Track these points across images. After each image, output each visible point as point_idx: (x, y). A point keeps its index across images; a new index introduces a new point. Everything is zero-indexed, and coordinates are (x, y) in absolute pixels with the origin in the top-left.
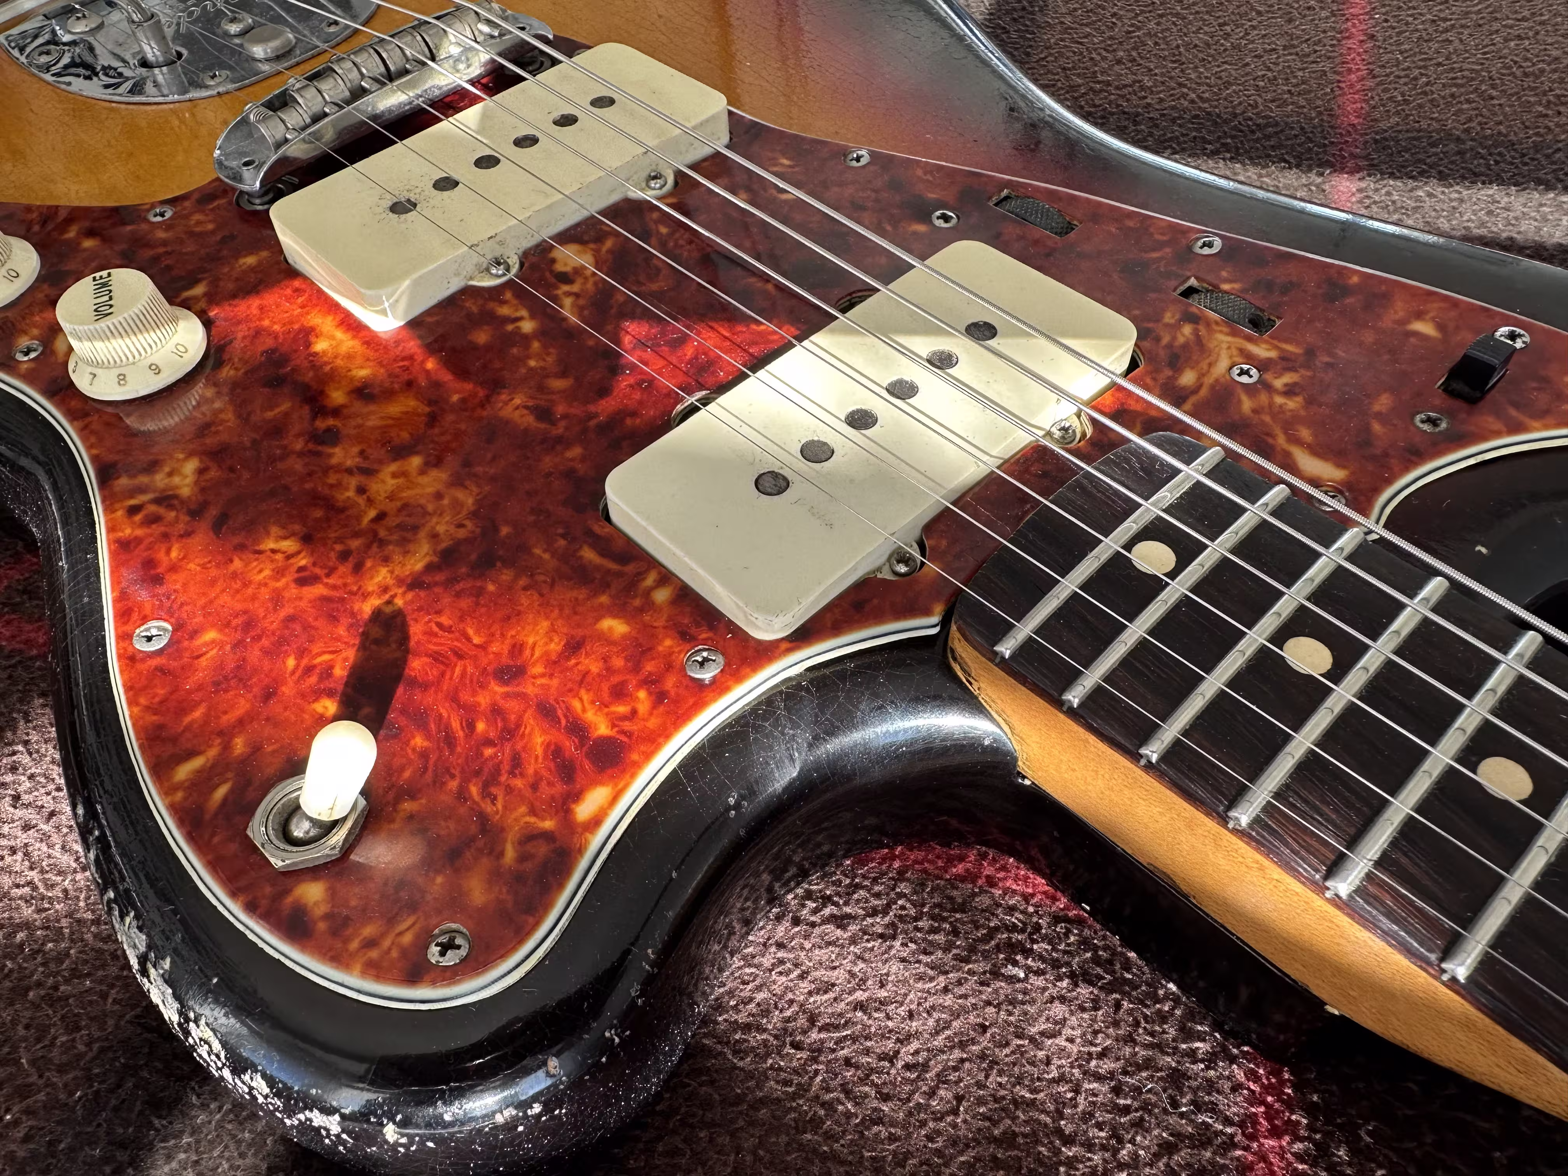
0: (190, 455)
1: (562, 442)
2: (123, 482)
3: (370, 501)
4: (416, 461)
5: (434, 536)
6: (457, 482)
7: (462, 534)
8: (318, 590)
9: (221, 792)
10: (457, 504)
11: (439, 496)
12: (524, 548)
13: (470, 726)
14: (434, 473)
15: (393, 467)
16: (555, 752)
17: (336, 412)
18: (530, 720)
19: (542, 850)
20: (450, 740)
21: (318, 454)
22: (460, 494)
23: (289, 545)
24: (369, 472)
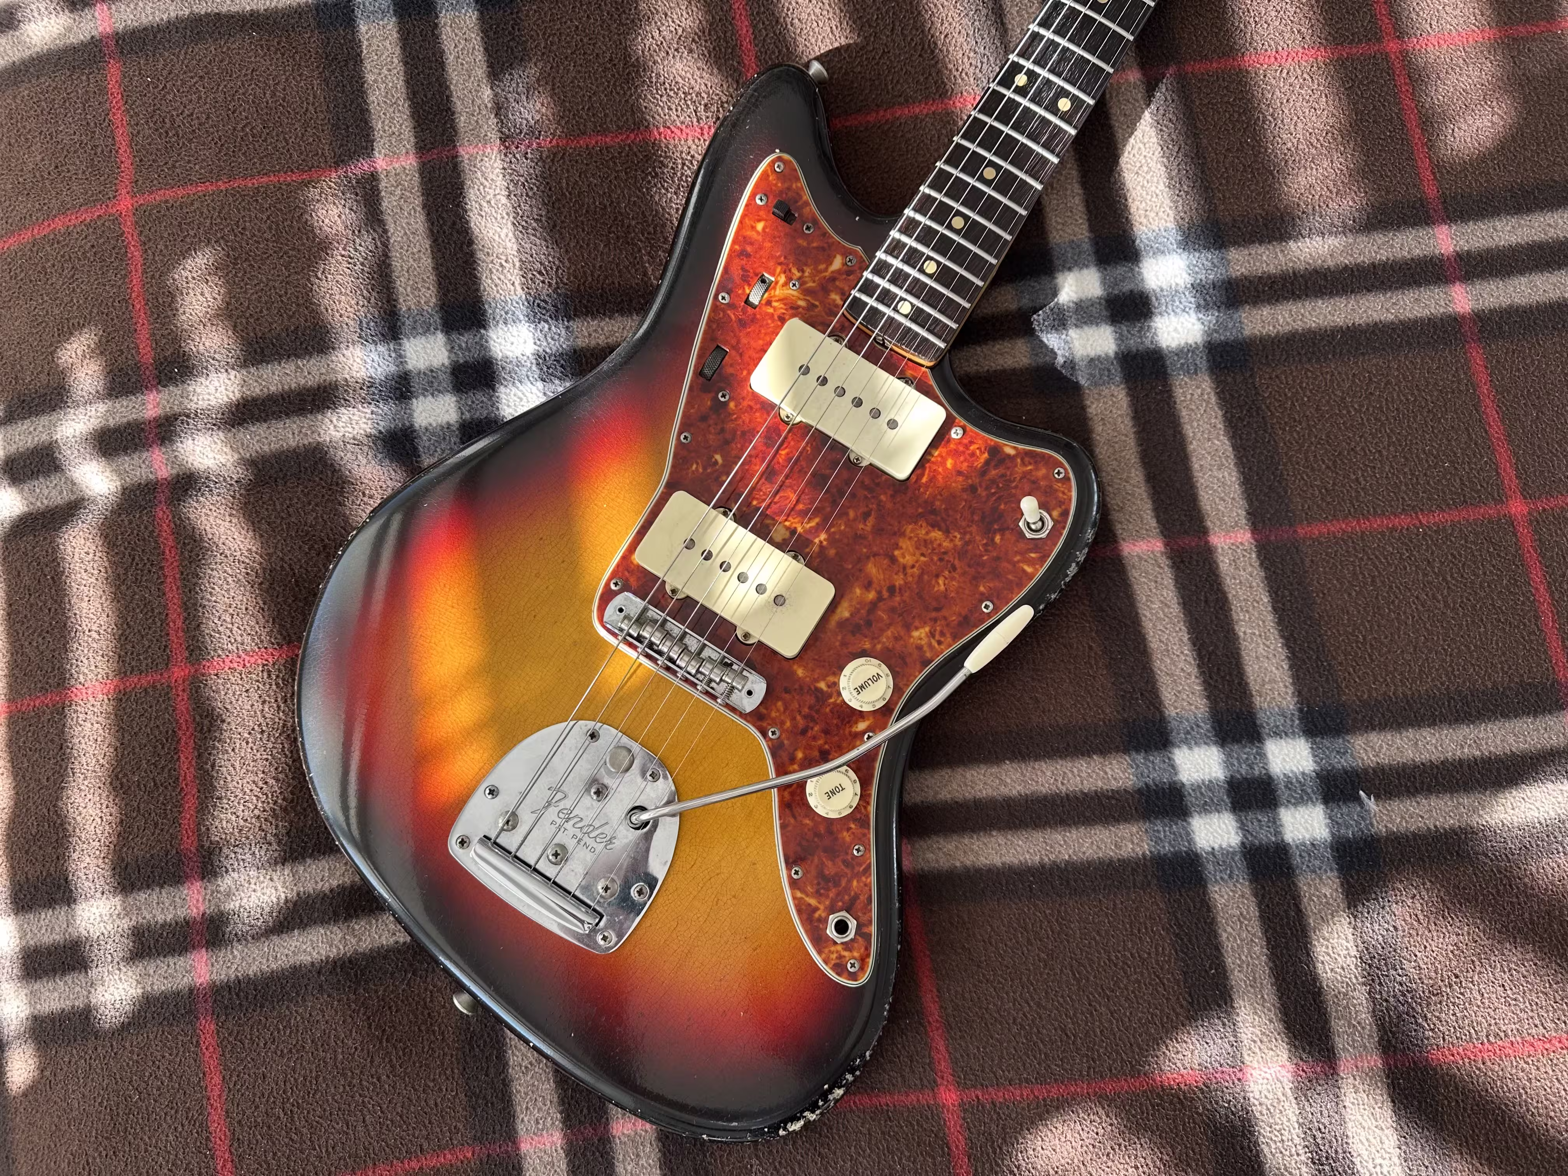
0: (910, 637)
1: (880, 504)
2: (928, 655)
3: (917, 561)
4: (896, 553)
5: (927, 533)
6: (903, 534)
7: (924, 524)
8: (957, 562)
9: (1033, 555)
10: (912, 531)
11: (910, 538)
12: (926, 502)
13: (994, 494)
14: (900, 544)
15: (901, 560)
16: (996, 467)
17: (879, 593)
18: (987, 478)
19: (1027, 459)
20: (999, 498)
21: (900, 589)
22: (908, 531)
23: (941, 581)
24: (904, 568)
